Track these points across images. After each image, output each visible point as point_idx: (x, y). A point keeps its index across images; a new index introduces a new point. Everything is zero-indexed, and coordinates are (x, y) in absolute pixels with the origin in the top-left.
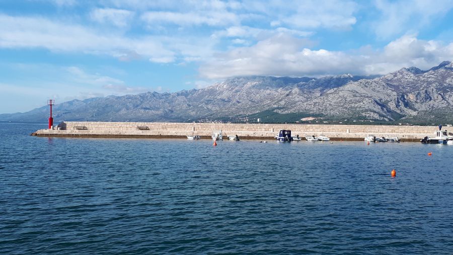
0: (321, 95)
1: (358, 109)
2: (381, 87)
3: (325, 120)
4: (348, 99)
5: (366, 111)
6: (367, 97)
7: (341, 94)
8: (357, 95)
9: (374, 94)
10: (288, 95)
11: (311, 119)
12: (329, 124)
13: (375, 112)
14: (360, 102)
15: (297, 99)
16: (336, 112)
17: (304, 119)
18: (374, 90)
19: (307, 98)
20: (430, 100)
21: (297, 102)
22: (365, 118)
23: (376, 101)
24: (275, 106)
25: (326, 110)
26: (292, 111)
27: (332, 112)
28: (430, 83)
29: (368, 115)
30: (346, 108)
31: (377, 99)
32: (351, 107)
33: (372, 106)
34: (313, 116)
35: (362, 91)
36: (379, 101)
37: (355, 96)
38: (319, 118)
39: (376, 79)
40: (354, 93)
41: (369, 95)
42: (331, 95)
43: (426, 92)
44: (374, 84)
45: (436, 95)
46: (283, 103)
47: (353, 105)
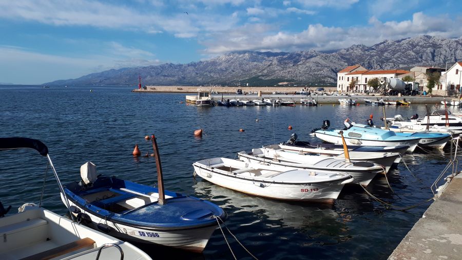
0: (293, 65)
1: (319, 76)
2: (337, 60)
3: (295, 84)
4: (313, 68)
5: (326, 77)
6: (327, 67)
7: (308, 64)
8: (320, 65)
9: (332, 65)
10: (269, 66)
11: (286, 83)
12: (297, 87)
13: (331, 78)
14: (321, 70)
15: (276, 69)
16: (303, 78)
17: (280, 84)
18: (331, 61)
19: (283, 68)
20: (372, 68)
21: (276, 71)
22: (324, 82)
23: (333, 70)
24: (260, 74)
25: (297, 77)
26: (272, 77)
27: (301, 78)
28: (372, 56)
29: (326, 80)
30: (311, 75)
31: (333, 68)
32: (315, 75)
33: (329, 74)
34: (287, 81)
35: (323, 62)
37: (317, 66)
38: (291, 82)
39: (334, 54)
40: (317, 64)
41: (328, 65)
42: (301, 66)
43: (369, 62)
44: (331, 57)
45: (375, 65)
46: (265, 72)
47: (316, 73)
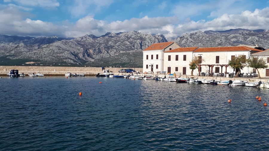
0: (38, 48)
1: (61, 57)
2: (75, 45)
3: (41, 64)
4: (56, 51)
5: (66, 58)
6: (67, 50)
7: (51, 48)
8: (61, 49)
9: (71, 49)
10: (16, 47)
11: (32, 63)
12: (44, 66)
13: (71, 59)
14: (62, 53)
15: (23, 50)
16: (48, 59)
17: (27, 63)
18: (70, 46)
19: (30, 50)
20: (101, 53)
21: (22, 52)
22: (65, 62)
23: (72, 53)
24: (8, 54)
25: (42, 57)
26: (20, 57)
27: (46, 59)
28: (100, 44)
29: (67, 61)
30: (54, 56)
31: (72, 52)
32: (57, 56)
33: (69, 56)
34: (33, 61)
35: (64, 47)
36: (73, 53)
37: (59, 49)
38: (38, 62)
39: (71, 40)
40: (59, 48)
41: (68, 49)
42: (45, 49)
43: (99, 48)
44: (70, 43)
45: (104, 51)
46: (13, 52)
47: (58, 55)
